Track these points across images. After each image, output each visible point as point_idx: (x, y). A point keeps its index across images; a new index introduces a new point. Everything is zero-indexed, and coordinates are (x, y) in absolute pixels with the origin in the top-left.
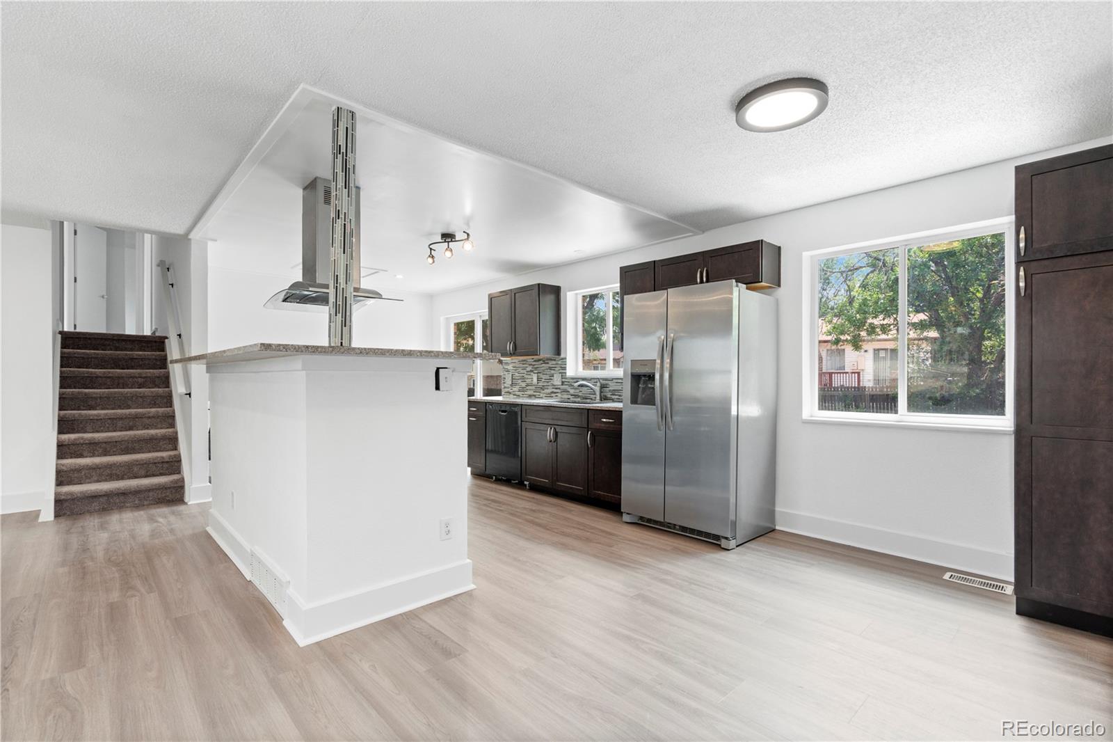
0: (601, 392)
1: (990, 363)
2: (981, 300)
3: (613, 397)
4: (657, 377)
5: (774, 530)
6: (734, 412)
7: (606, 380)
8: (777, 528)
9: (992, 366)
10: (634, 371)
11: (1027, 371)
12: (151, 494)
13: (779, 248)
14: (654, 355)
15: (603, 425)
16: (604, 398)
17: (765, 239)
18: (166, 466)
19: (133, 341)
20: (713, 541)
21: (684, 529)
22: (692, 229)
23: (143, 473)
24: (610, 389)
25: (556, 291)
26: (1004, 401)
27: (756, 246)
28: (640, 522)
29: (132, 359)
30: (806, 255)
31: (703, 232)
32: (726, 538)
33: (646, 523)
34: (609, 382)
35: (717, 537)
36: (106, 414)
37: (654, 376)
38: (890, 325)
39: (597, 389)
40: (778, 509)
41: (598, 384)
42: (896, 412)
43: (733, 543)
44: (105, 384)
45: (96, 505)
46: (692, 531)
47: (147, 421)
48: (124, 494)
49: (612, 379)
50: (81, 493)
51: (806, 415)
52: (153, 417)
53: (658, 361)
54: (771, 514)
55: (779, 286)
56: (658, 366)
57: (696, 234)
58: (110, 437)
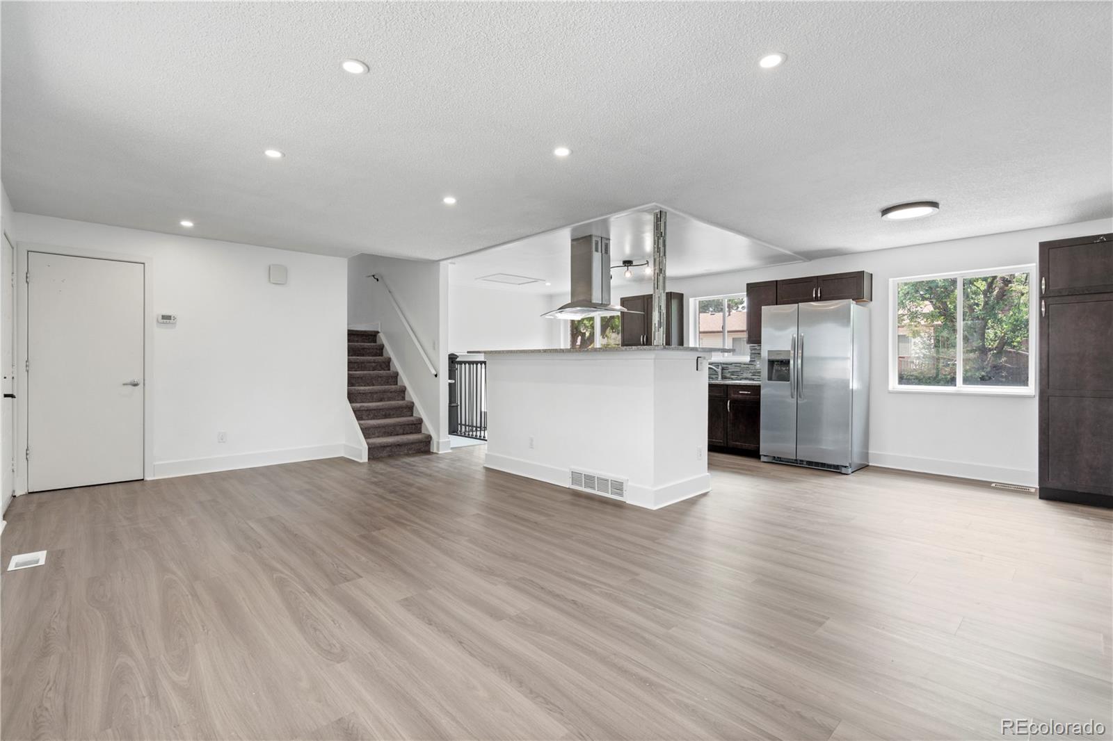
0: (722, 373)
1: (992, 350)
2: (985, 293)
3: (732, 377)
4: (792, 362)
5: (868, 466)
6: (851, 387)
7: (726, 364)
8: (870, 464)
9: (995, 352)
10: (770, 358)
11: (1045, 359)
12: (413, 446)
13: (872, 275)
14: (788, 347)
15: (740, 396)
16: (724, 378)
17: (866, 270)
18: (414, 426)
19: (358, 335)
20: (835, 470)
21: (810, 463)
22: (802, 258)
23: (401, 431)
24: (730, 370)
25: (680, 297)
26: (1028, 378)
27: (860, 275)
28: (774, 461)
29: (364, 349)
30: (891, 280)
31: (810, 260)
32: (846, 467)
33: (778, 461)
34: (729, 366)
35: (837, 467)
36: (369, 390)
37: (789, 361)
38: (904, 315)
39: (719, 370)
40: (871, 451)
41: (720, 367)
42: (955, 386)
43: (850, 470)
44: (354, 368)
45: (385, 453)
46: (817, 464)
47: (390, 395)
48: (399, 445)
49: (731, 364)
50: (379, 443)
51: (890, 388)
52: (394, 392)
53: (792, 352)
54: (866, 455)
55: (871, 300)
56: (792, 355)
57: (805, 261)
58: (378, 406)
